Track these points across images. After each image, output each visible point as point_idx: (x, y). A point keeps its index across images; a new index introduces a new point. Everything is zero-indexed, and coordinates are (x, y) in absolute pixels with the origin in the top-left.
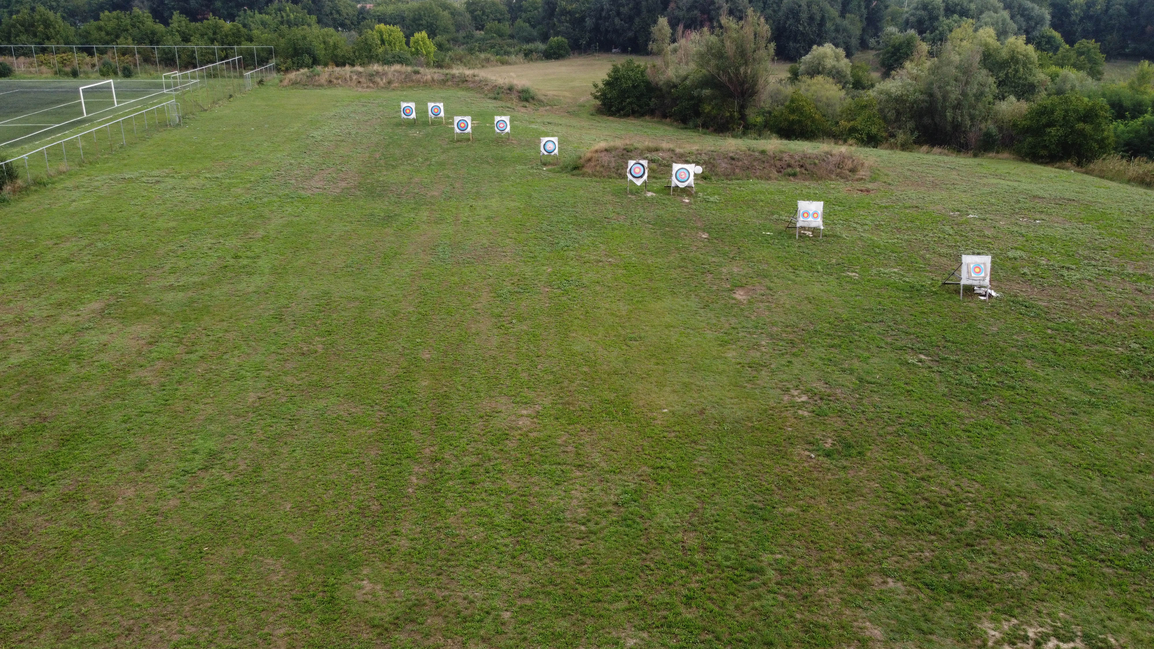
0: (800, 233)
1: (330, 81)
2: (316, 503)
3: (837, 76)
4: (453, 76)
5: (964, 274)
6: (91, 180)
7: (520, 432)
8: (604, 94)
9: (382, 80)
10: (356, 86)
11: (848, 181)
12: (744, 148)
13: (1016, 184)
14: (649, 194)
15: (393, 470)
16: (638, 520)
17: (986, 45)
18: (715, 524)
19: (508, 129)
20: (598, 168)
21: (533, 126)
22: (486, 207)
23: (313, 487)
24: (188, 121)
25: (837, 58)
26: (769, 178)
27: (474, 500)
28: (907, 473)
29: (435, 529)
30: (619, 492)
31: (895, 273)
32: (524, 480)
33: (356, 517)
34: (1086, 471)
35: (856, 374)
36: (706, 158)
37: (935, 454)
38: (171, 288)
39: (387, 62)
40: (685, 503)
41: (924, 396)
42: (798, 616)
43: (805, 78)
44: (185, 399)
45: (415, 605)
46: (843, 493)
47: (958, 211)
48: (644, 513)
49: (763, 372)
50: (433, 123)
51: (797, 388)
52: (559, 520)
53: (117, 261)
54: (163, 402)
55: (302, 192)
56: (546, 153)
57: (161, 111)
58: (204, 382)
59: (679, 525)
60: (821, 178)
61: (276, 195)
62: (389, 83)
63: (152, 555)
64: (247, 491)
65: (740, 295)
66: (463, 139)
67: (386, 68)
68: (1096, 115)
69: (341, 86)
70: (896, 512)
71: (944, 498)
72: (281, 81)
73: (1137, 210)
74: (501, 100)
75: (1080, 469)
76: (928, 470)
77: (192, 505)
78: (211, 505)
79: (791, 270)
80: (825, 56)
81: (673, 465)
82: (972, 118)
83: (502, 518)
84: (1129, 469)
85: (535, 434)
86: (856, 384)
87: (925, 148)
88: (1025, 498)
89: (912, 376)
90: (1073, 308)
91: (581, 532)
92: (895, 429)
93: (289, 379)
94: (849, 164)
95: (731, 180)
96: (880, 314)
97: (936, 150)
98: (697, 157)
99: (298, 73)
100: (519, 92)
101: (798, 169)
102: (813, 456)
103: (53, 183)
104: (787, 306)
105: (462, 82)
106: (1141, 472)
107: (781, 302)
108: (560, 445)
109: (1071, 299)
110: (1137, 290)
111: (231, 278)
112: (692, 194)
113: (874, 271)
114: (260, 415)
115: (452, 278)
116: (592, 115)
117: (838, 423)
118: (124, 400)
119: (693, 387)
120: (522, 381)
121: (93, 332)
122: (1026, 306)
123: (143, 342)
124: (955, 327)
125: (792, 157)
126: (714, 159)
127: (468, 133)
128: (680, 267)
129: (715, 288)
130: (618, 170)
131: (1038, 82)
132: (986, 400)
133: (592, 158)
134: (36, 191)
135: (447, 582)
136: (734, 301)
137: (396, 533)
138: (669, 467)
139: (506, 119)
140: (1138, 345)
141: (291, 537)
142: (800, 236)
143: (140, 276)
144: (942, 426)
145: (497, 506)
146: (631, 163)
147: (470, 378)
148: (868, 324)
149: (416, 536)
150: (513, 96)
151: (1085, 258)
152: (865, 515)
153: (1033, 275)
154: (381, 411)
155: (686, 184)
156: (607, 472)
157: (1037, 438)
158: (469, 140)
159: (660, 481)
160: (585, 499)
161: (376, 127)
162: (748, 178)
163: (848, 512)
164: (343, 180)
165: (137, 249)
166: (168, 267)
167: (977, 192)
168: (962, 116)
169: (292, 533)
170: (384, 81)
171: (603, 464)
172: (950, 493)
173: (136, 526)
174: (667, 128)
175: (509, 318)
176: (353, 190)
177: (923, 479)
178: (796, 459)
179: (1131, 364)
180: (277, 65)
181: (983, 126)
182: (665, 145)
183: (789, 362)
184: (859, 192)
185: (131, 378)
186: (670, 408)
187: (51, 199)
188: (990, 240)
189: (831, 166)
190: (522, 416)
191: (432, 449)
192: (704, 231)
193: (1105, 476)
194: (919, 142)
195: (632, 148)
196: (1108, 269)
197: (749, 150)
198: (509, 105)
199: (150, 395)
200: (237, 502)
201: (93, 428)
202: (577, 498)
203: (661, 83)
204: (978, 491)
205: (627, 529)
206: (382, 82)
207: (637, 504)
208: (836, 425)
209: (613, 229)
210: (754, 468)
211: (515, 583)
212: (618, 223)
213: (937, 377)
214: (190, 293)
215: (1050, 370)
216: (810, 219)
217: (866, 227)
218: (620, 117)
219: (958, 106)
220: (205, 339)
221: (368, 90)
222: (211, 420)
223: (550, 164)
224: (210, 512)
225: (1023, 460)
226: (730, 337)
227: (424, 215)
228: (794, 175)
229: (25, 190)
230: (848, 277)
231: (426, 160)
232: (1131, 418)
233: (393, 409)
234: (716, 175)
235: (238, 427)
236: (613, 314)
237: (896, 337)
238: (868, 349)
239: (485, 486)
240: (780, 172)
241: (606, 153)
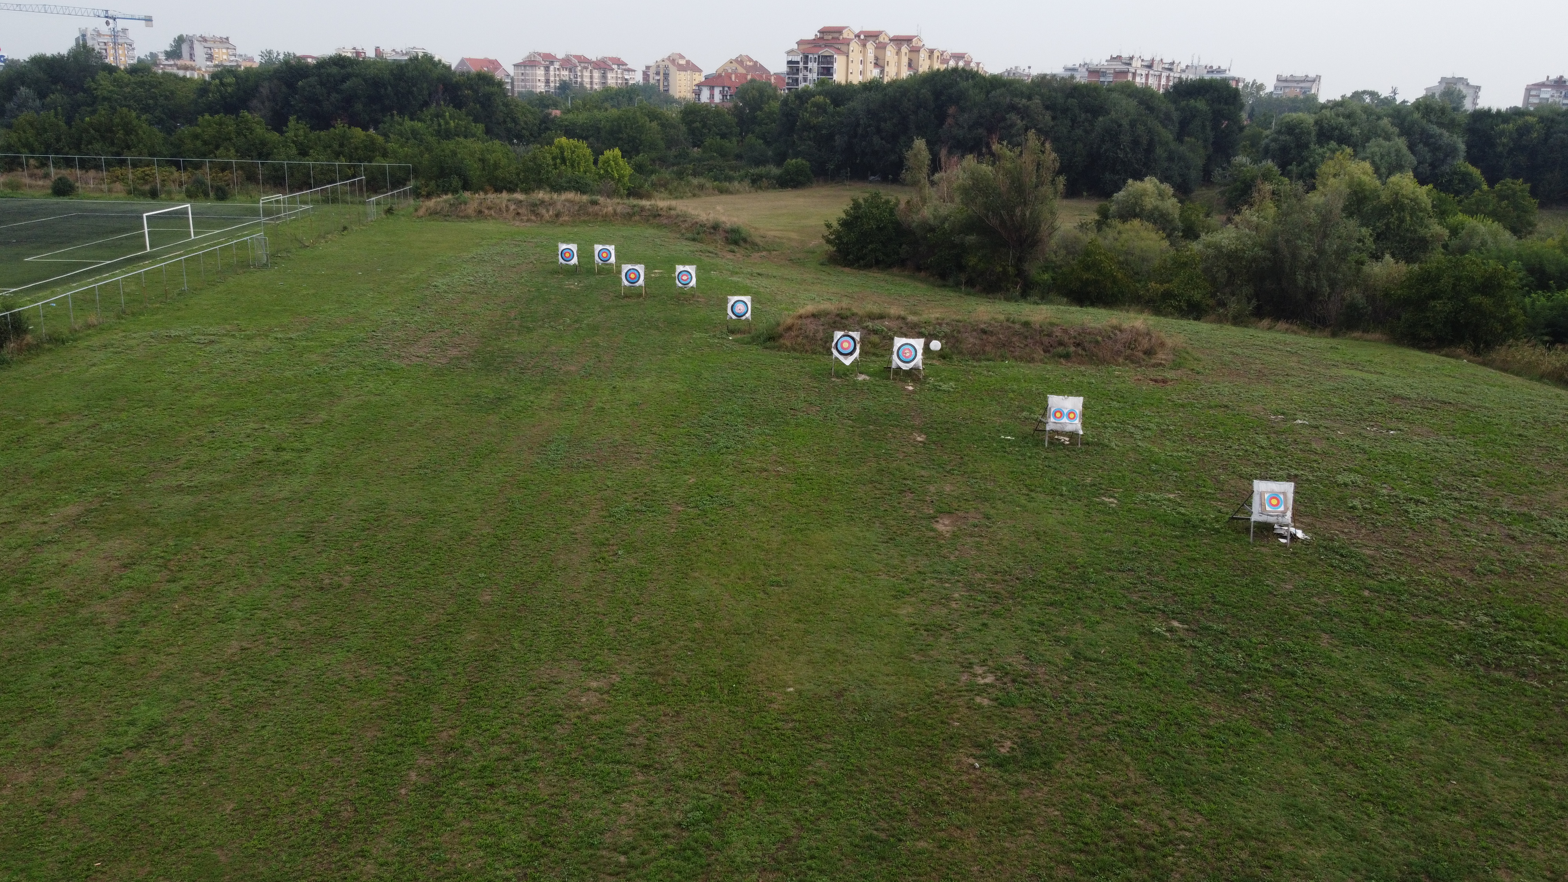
0: (1051, 438)
1: (480, 212)
2: (268, 805)
3: (1160, 220)
4: (642, 209)
5: (1256, 507)
6: (125, 337)
7: (577, 713)
8: (839, 237)
9: (548, 211)
10: (514, 219)
11: (1141, 366)
12: (1002, 317)
13: (1373, 377)
14: (861, 378)
15: (389, 762)
16: (702, 850)
17: (1360, 184)
18: (809, 862)
19: (693, 283)
20: (799, 340)
21: (735, 279)
22: (634, 389)
23: (272, 780)
24: (279, 260)
25: (1161, 195)
26: (1032, 360)
27: (485, 810)
28: (1104, 797)
29: (418, 850)
30: (688, 807)
31: (1169, 500)
32: (562, 783)
33: (316, 828)
34: (1366, 804)
35: (1072, 646)
36: (950, 329)
37: (1152, 770)
38: (179, 489)
39: (557, 188)
40: (776, 827)
41: (1161, 683)
43: (1116, 223)
44: (143, 647)
46: (1005, 823)
47: (1283, 414)
48: (715, 840)
49: (943, 639)
50: (601, 271)
51: (983, 663)
52: (591, 845)
53: (121, 449)
54: (113, 650)
55: (395, 362)
56: (734, 317)
57: (242, 246)
58: (178, 623)
59: (758, 860)
60: (1103, 361)
61: (360, 365)
62: (557, 215)
63: (22, 870)
64: (180, 783)
65: (944, 526)
66: (633, 294)
67: (555, 196)
68: (1499, 284)
69: (494, 218)
70: (1073, 855)
71: (1147, 837)
72: (416, 210)
73: (1536, 420)
74: (701, 241)
75: (1357, 801)
76: (1135, 793)
77: (102, 799)
78: (125, 801)
79: (1024, 491)
80: (1144, 193)
81: (775, 770)
82: (1333, 284)
83: (514, 839)
84: (1428, 803)
85: (598, 717)
86: (1068, 661)
87: (1266, 322)
88: (1265, 841)
89: (1151, 653)
90: (1409, 560)
91: (618, 864)
92: (1105, 730)
93: (290, 624)
94: (1145, 343)
95: (979, 360)
96: (1133, 560)
97: (1282, 325)
98: (935, 328)
99: (438, 199)
100: (726, 232)
101: (1072, 349)
102: (977, 765)
103: (75, 340)
104: (1005, 543)
105: (654, 216)
106: (1444, 809)
107: (999, 537)
108: (628, 735)
109: (1410, 546)
110: (1508, 535)
111: (262, 479)
112: (919, 379)
113: (1140, 497)
114: (235, 673)
115: (556, 488)
116: (822, 264)
117: (1024, 717)
118: (63, 644)
119: (839, 656)
120: (604, 638)
121: (55, 547)
122: (1342, 556)
123: (116, 564)
124: (1233, 582)
125: (1065, 331)
126: (959, 332)
127: (640, 286)
128: (872, 482)
129: (912, 513)
130: (822, 342)
131: (1432, 236)
132: (1249, 691)
133: (793, 325)
134: (50, 350)
136: (932, 534)
137: (363, 854)
138: (769, 774)
139: (691, 269)
140: (1486, 619)
141: (218, 853)
142: (1051, 443)
143: (143, 471)
144: (1174, 728)
145: (513, 820)
147: (535, 633)
148: (1111, 573)
149: (390, 859)
150: (718, 237)
151: (1446, 487)
152: (1026, 857)
153: (1365, 509)
154: (399, 674)
155: (911, 365)
156: (681, 777)
157: (1307, 751)
158: (640, 295)
159: (750, 794)
160: (638, 816)
161: (524, 274)
162: (1003, 358)
163: (1004, 852)
164: (456, 346)
165: (153, 433)
166: (184, 460)
167: (1317, 387)
168: (1318, 279)
169: (221, 847)
170: (551, 213)
171: (679, 766)
172: (1157, 829)
173: (17, 826)
174: (919, 284)
175: (615, 548)
176: (464, 361)
177: (1125, 807)
178: (953, 768)
179: (1472, 646)
180: (416, 188)
181: (1346, 294)
182: (894, 311)
183: (984, 625)
184: (1151, 383)
185: (84, 613)
186: (798, 686)
187: (65, 362)
188: (1317, 457)
189: (1119, 346)
190: (589, 689)
191: (451, 732)
192: (921, 431)
193: (1392, 813)
194: (1259, 314)
195: (848, 314)
196: (1475, 503)
197: (1008, 320)
198: (711, 249)
199: (99, 639)
200: (162, 798)
201: (8, 683)
202: (628, 814)
203: (914, 225)
204: (1199, 828)
205: (683, 864)
206: (547, 214)
207: (708, 826)
208: (1024, 720)
209: (797, 425)
210: (890, 780)
212: (806, 417)
213: (1188, 655)
214: (201, 498)
215: (1352, 651)
216: (1065, 420)
217: (1148, 433)
218: (860, 268)
219: (1313, 266)
220: (200, 562)
221: (528, 224)
222: (168, 678)
223: (739, 331)
224: (121, 811)
225: (1278, 783)
226: (911, 586)
227: (548, 398)
228: (1067, 356)
229: (35, 349)
230: (1103, 503)
231: (576, 321)
232: (1451, 728)
233: (415, 673)
234: (961, 353)
235: (200, 689)
236: (759, 546)
237: (1145, 594)
238: (1101, 610)
239: (507, 790)
240: (1049, 351)
241: (812, 319)
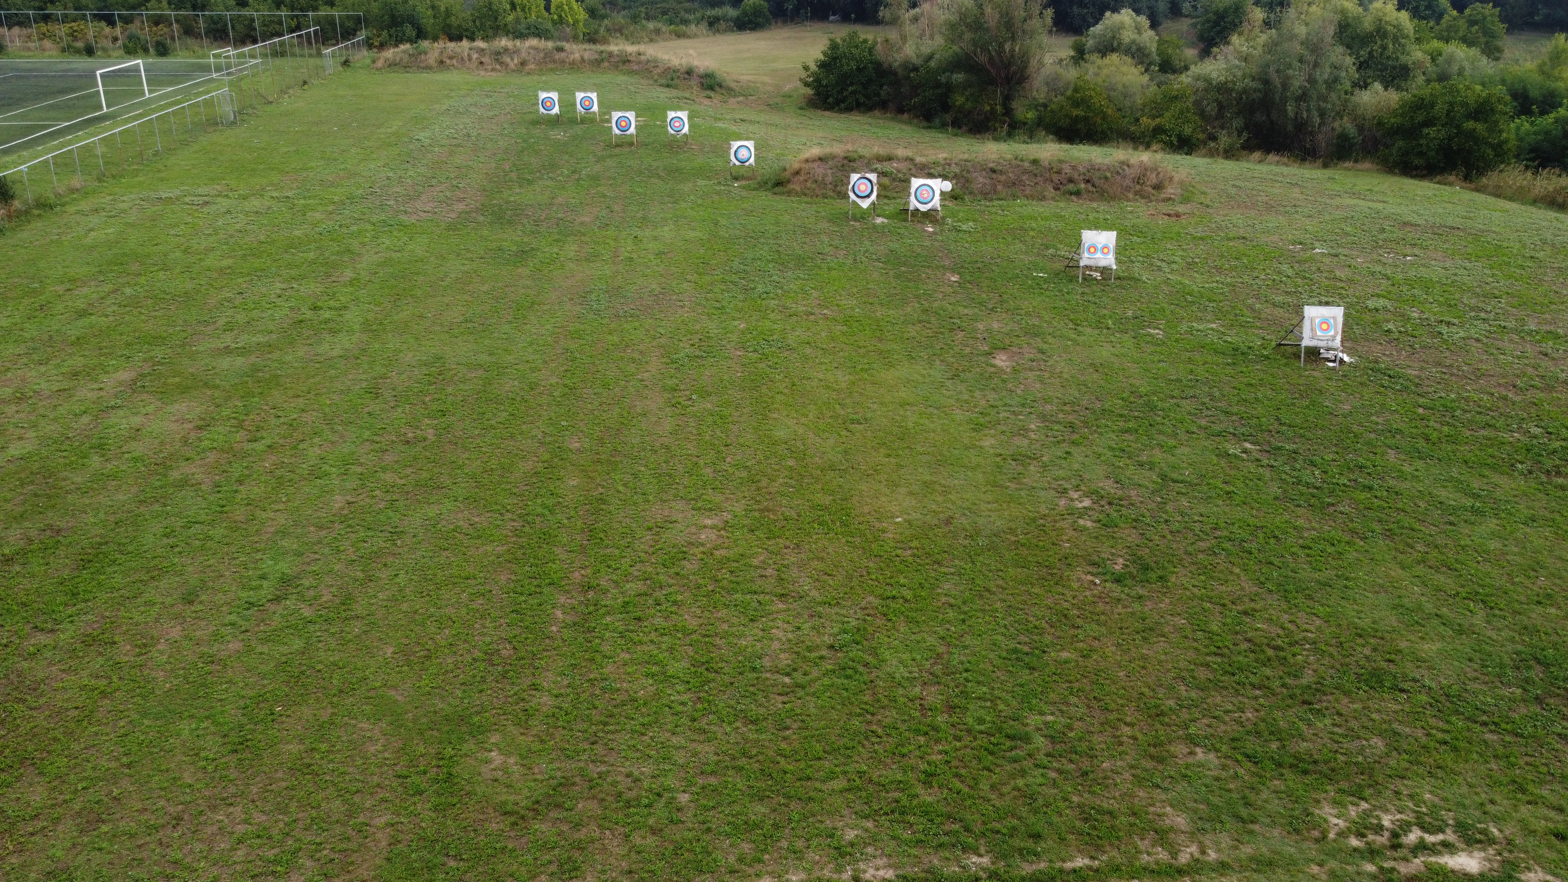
0: (1084, 274)
1: (442, 62)
2: (427, 647)
3: (1138, 54)
4: (611, 55)
5: (1306, 332)
6: (115, 200)
7: (701, 549)
8: (818, 80)
9: (512, 59)
10: (478, 69)
11: (1151, 201)
12: (1009, 156)
13: (1380, 206)
14: (879, 220)
15: (531, 602)
16: (861, 669)
17: (1343, 11)
18: (965, 675)
19: (686, 130)
20: (809, 184)
21: (720, 125)
22: (656, 238)
23: (423, 624)
24: (246, 117)
25: (1138, 29)
26: (1044, 198)
27: (640, 641)
28: (1224, 605)
29: (588, 681)
30: (836, 630)
31: (1212, 329)
32: (707, 614)
33: (482, 666)
34: (1466, 602)
35: (1157, 469)
36: (957, 170)
37: (1262, 579)
38: (228, 351)
39: (520, 35)
40: (924, 645)
41: (1249, 500)
42: (1075, 799)
43: (1095, 57)
44: (248, 504)
45: (561, 784)
46: (1138, 633)
47: (1301, 243)
48: (870, 659)
49: (1032, 468)
50: (583, 121)
51: (1077, 488)
52: (754, 669)
53: (153, 314)
54: (218, 509)
55: (404, 218)
56: (737, 163)
57: (208, 103)
58: (273, 480)
59: (917, 675)
60: (1113, 198)
61: (369, 222)
62: (523, 64)
63: (207, 718)
64: (333, 630)
65: (1001, 361)
66: (625, 143)
67: (518, 43)
68: (1492, 110)
69: (457, 68)
70: (1208, 658)
71: (1273, 639)
72: (374, 62)
73: (1544, 242)
74: (676, 87)
75: (1457, 599)
76: (1252, 600)
77: (259, 649)
78: (284, 649)
79: (1071, 325)
80: (1122, 26)
81: (908, 595)
82: (1322, 114)
83: (678, 667)
84: (1523, 599)
85: (723, 552)
86: (1157, 483)
87: (1257, 155)
88: (1382, 638)
89: (1233, 472)
90: (1453, 378)
91: (784, 685)
92: (1208, 545)
93: (388, 477)
94: (1153, 179)
95: (991, 200)
96: (1192, 387)
97: (1273, 157)
98: (944, 169)
99: (396, 50)
100: (701, 77)
101: (1083, 186)
102: (1098, 581)
103: (63, 205)
104: (1065, 376)
105: (623, 62)
106: (1539, 603)
107: (1058, 371)
108: (757, 567)
109: (1451, 366)
110: (1541, 352)
111: (308, 338)
112: (937, 221)
113: (1184, 327)
114: (350, 526)
115: (610, 337)
116: (801, 108)
117: (1131, 537)
118: (165, 505)
119: (937, 487)
120: (705, 479)
121: (121, 413)
122: (1390, 376)
123: (190, 426)
124: (1293, 404)
125: (1074, 168)
126: (968, 172)
127: (632, 135)
128: (920, 322)
129: (968, 350)
130: (836, 186)
131: (1414, 63)
132: (1333, 505)
133: (800, 169)
134: (39, 216)
135: (604, 752)
136: (993, 369)
137: (534, 687)
138: (903, 597)
139: (684, 115)
140: (1540, 430)
141: (393, 693)
142: (1084, 279)
143: (185, 335)
144: (1272, 541)
145: (671, 650)
146: (854, 177)
147: (635, 475)
148: (1175, 401)
149: (562, 691)
150: (693, 83)
151: (1472, 309)
152: (1167, 661)
153: (1400, 332)
154: (513, 520)
155: (929, 206)
156: (819, 603)
157: (1401, 557)
158: (631, 144)
159: (891, 616)
160: (789, 641)
161: (505, 126)
162: (1015, 197)
163: (1144, 658)
164: (460, 200)
165: (179, 296)
166: (221, 322)
167: (1327, 217)
168: (1308, 110)
169: (395, 688)
170: (516, 61)
171: (814, 593)
172: (1281, 632)
173: (185, 678)
174: (904, 127)
175: (688, 393)
176: (474, 215)
177: (1246, 613)
178: (1075, 585)
179: (1530, 455)
180: (368, 38)
181: (1336, 125)
182: (901, 152)
183: (1067, 453)
184: (1166, 217)
185: (175, 475)
186: (905, 516)
187: (59, 227)
188: (1343, 285)
189: (1127, 182)
190: (705, 527)
191: (583, 572)
192: (953, 271)
193: (1492, 608)
194: (1249, 147)
195: (856, 156)
196: (1503, 324)
197: (1016, 159)
198: (687, 95)
199: (200, 499)
200: (320, 645)
201: (124, 545)
202: (778, 639)
203: (896, 64)
204: (1319, 629)
205: (846, 681)
206: (513, 63)
207: (859, 647)
208: (1129, 539)
209: (829, 269)
210: (1019, 598)
211: (695, 755)
212: (836, 260)
213: (1267, 474)
214: (253, 359)
215: (1420, 464)
216: (1099, 255)
217: (1174, 266)
218: (840, 111)
219: (1303, 97)
220: (273, 421)
221: (493, 74)
222: (284, 533)
223: (743, 178)
224: (284, 659)
225: (1381, 586)
226: (987, 419)
227: (571, 249)
228: (1078, 193)
229: (23, 216)
230: (1150, 335)
231: (574, 172)
232: (1528, 530)
233: (529, 518)
234: (971, 193)
235: (320, 542)
236: (828, 387)
237: (1212, 419)
238: (1175, 435)
239: (655, 622)
240: (1058, 189)
241: (819, 163)
